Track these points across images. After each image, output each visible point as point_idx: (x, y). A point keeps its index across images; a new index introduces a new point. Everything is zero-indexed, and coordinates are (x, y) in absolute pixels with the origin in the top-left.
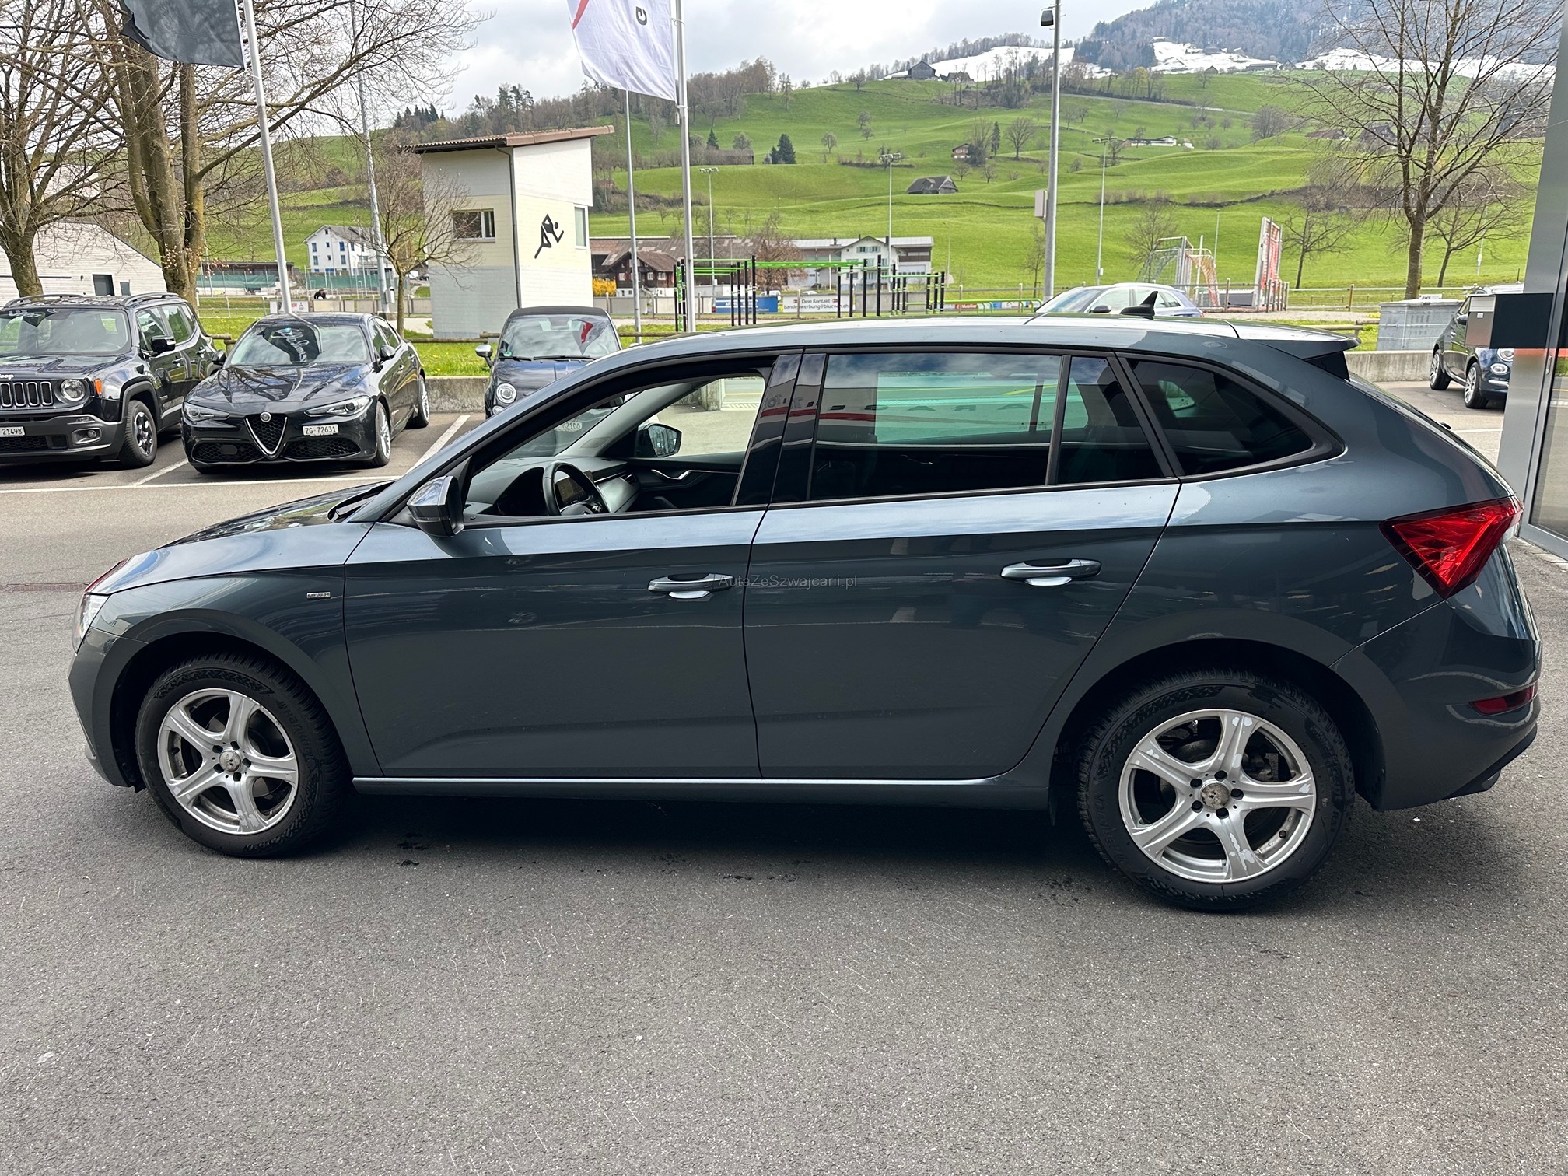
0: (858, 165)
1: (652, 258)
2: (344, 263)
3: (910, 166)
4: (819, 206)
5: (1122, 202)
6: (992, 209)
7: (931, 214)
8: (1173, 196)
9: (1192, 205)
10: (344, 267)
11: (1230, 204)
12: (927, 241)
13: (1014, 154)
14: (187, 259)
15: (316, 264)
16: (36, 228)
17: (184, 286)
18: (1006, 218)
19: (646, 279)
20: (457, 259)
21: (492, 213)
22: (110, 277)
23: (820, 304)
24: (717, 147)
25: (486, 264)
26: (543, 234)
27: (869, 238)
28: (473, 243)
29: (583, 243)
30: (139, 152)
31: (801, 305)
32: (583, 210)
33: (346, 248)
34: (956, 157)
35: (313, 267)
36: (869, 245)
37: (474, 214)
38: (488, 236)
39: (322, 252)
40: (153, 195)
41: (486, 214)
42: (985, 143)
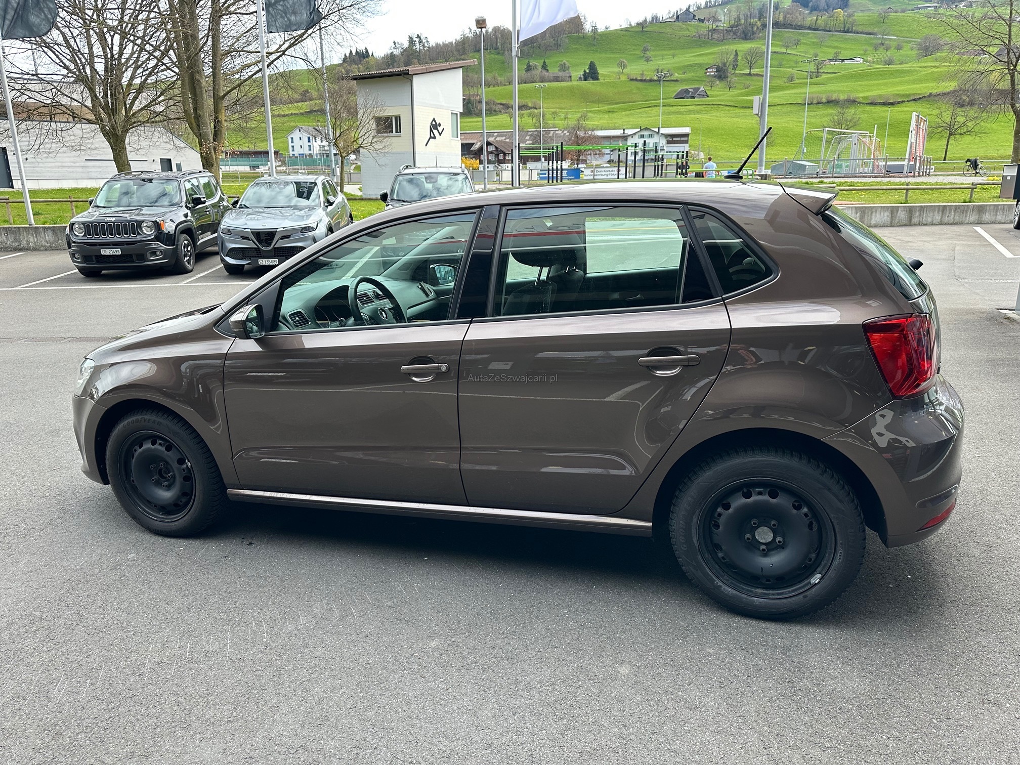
0: (641, 80)
1: (503, 144)
2: (310, 150)
3: (677, 81)
4: (614, 108)
5: (822, 103)
6: (732, 108)
7: (690, 112)
8: (859, 98)
9: (873, 104)
10: (310, 152)
11: (899, 102)
12: (686, 130)
13: (747, 71)
14: (215, 149)
15: (293, 150)
16: (127, 131)
17: (212, 165)
18: (741, 114)
19: (498, 159)
20: (377, 147)
21: (400, 117)
22: (170, 160)
23: (608, 173)
24: (547, 70)
25: (395, 151)
26: (431, 131)
27: (646, 129)
28: (387, 137)
29: (456, 136)
30: (187, 83)
31: (596, 173)
32: (457, 114)
33: (311, 141)
34: (708, 74)
35: (291, 153)
36: (646, 133)
37: (388, 119)
38: (397, 132)
39: (297, 143)
40: (195, 109)
41: (396, 118)
42: (728, 64)
